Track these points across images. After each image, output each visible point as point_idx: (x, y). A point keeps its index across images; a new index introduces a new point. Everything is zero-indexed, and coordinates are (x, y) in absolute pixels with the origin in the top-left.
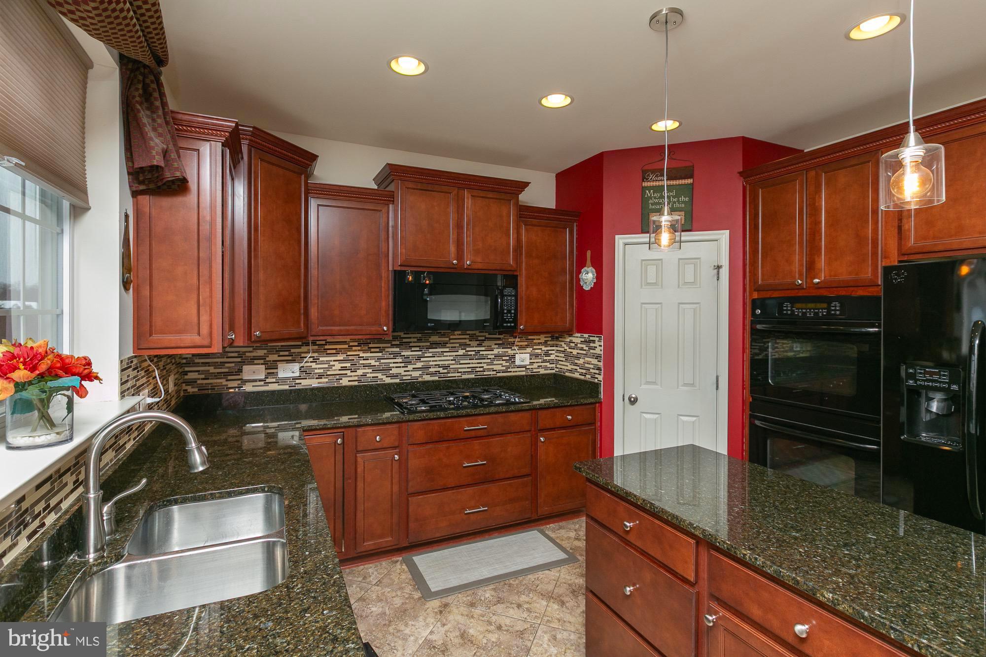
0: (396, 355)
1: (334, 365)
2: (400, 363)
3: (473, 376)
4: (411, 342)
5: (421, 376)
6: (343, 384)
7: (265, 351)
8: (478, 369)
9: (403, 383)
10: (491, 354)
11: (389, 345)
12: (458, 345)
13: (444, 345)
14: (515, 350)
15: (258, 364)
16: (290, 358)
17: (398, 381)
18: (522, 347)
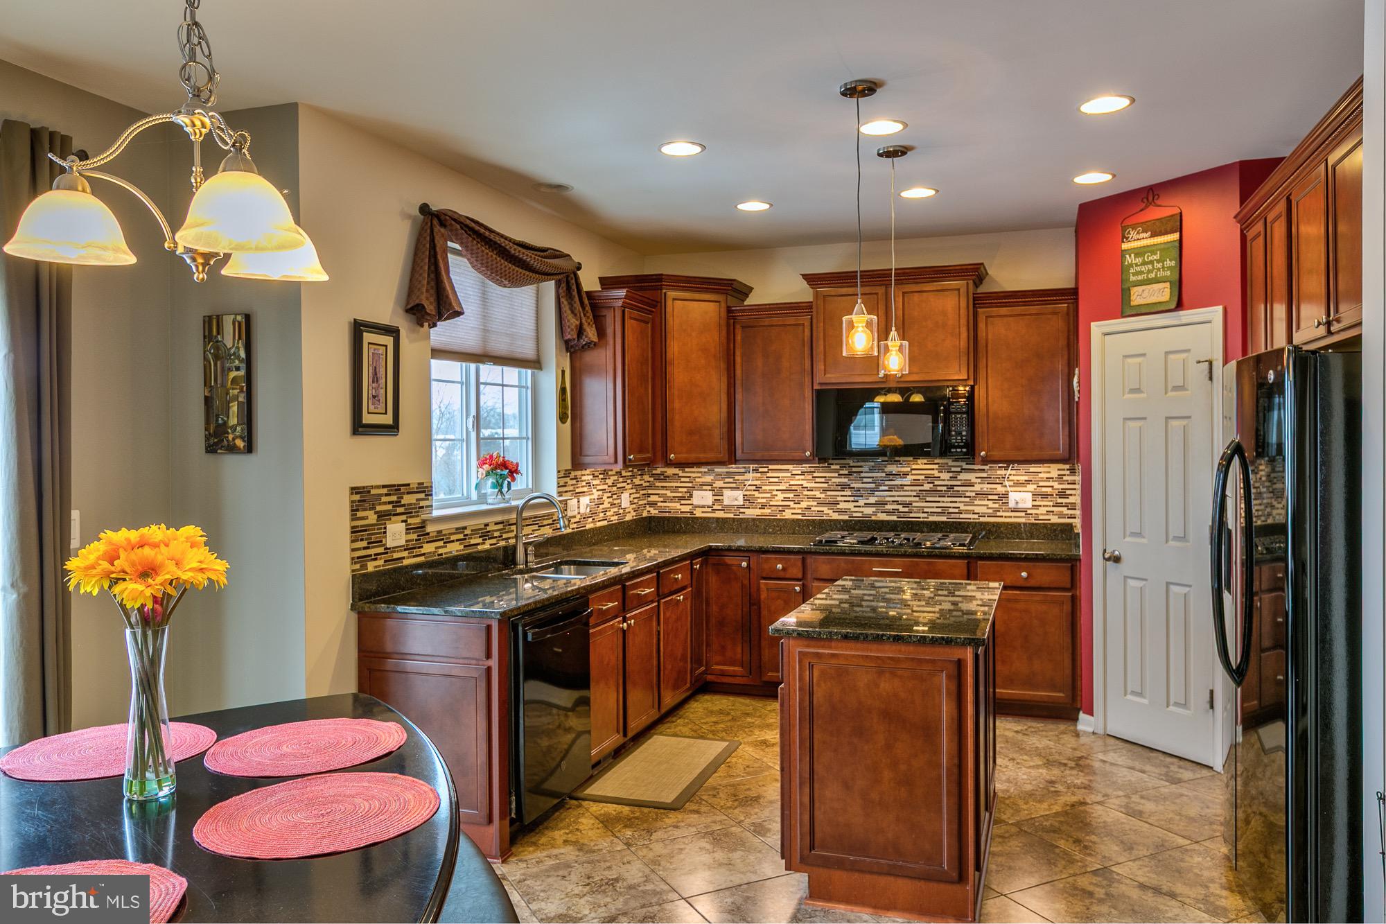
0: (844, 487)
1: (776, 495)
2: (850, 496)
3: (944, 519)
4: (862, 472)
5: (875, 514)
6: (786, 517)
7: (712, 477)
8: (951, 510)
9: (851, 521)
10: (970, 491)
11: (836, 475)
12: (923, 477)
13: (904, 476)
14: (1006, 486)
15: (706, 490)
16: (734, 485)
17: (846, 517)
18: (1018, 484)
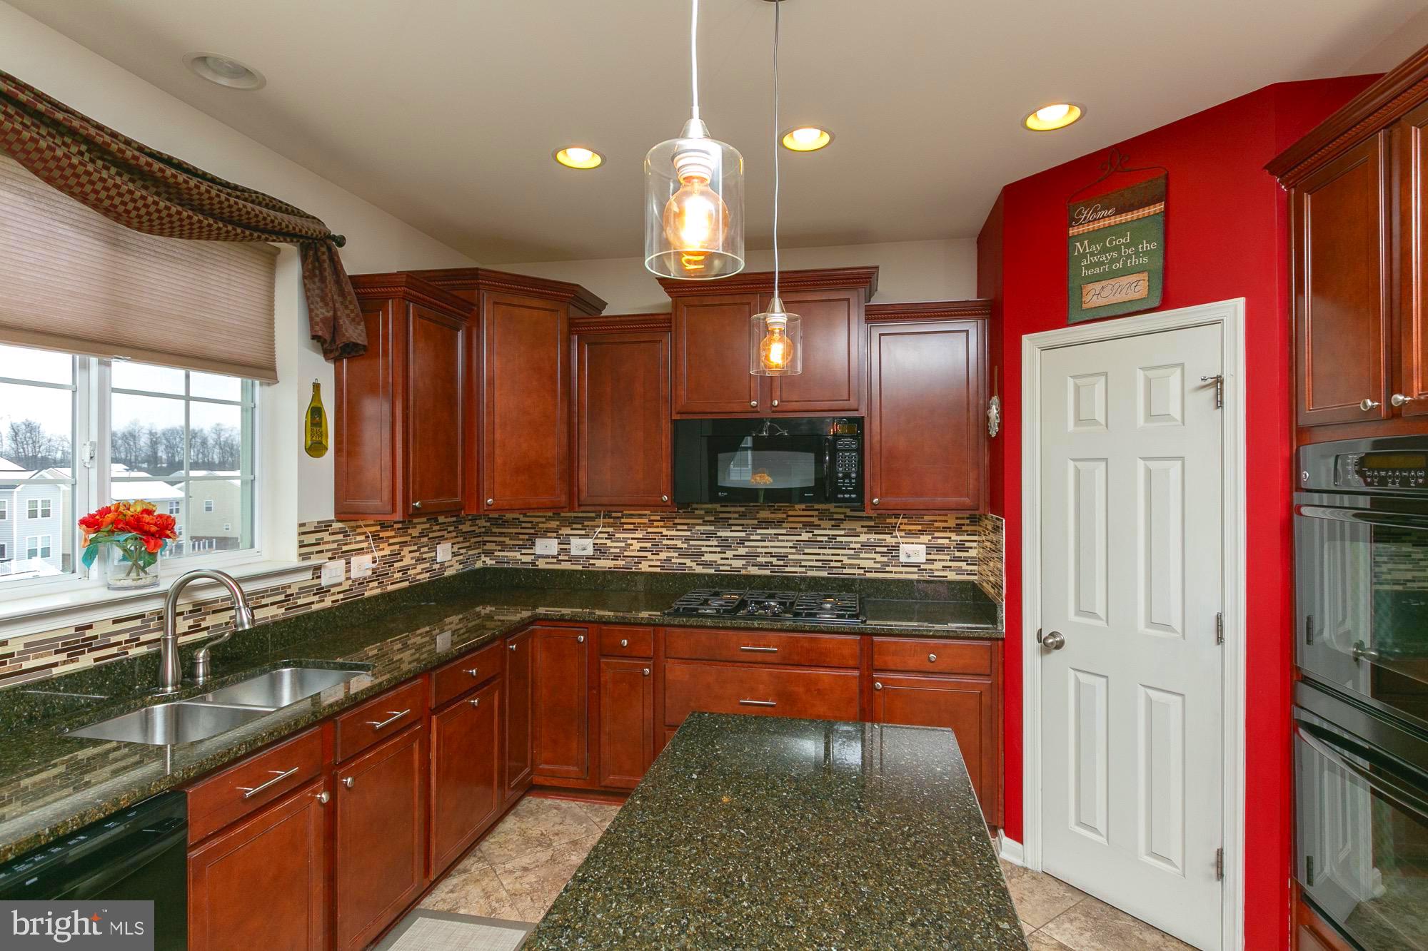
0: (709, 536)
1: (632, 545)
2: (716, 546)
3: (824, 574)
4: (730, 519)
5: (745, 567)
6: (643, 570)
7: (558, 523)
8: (833, 564)
9: (718, 575)
10: (856, 542)
11: (700, 521)
12: (801, 525)
13: (779, 523)
14: (897, 537)
15: (551, 538)
16: (583, 532)
17: (712, 571)
18: (910, 533)
